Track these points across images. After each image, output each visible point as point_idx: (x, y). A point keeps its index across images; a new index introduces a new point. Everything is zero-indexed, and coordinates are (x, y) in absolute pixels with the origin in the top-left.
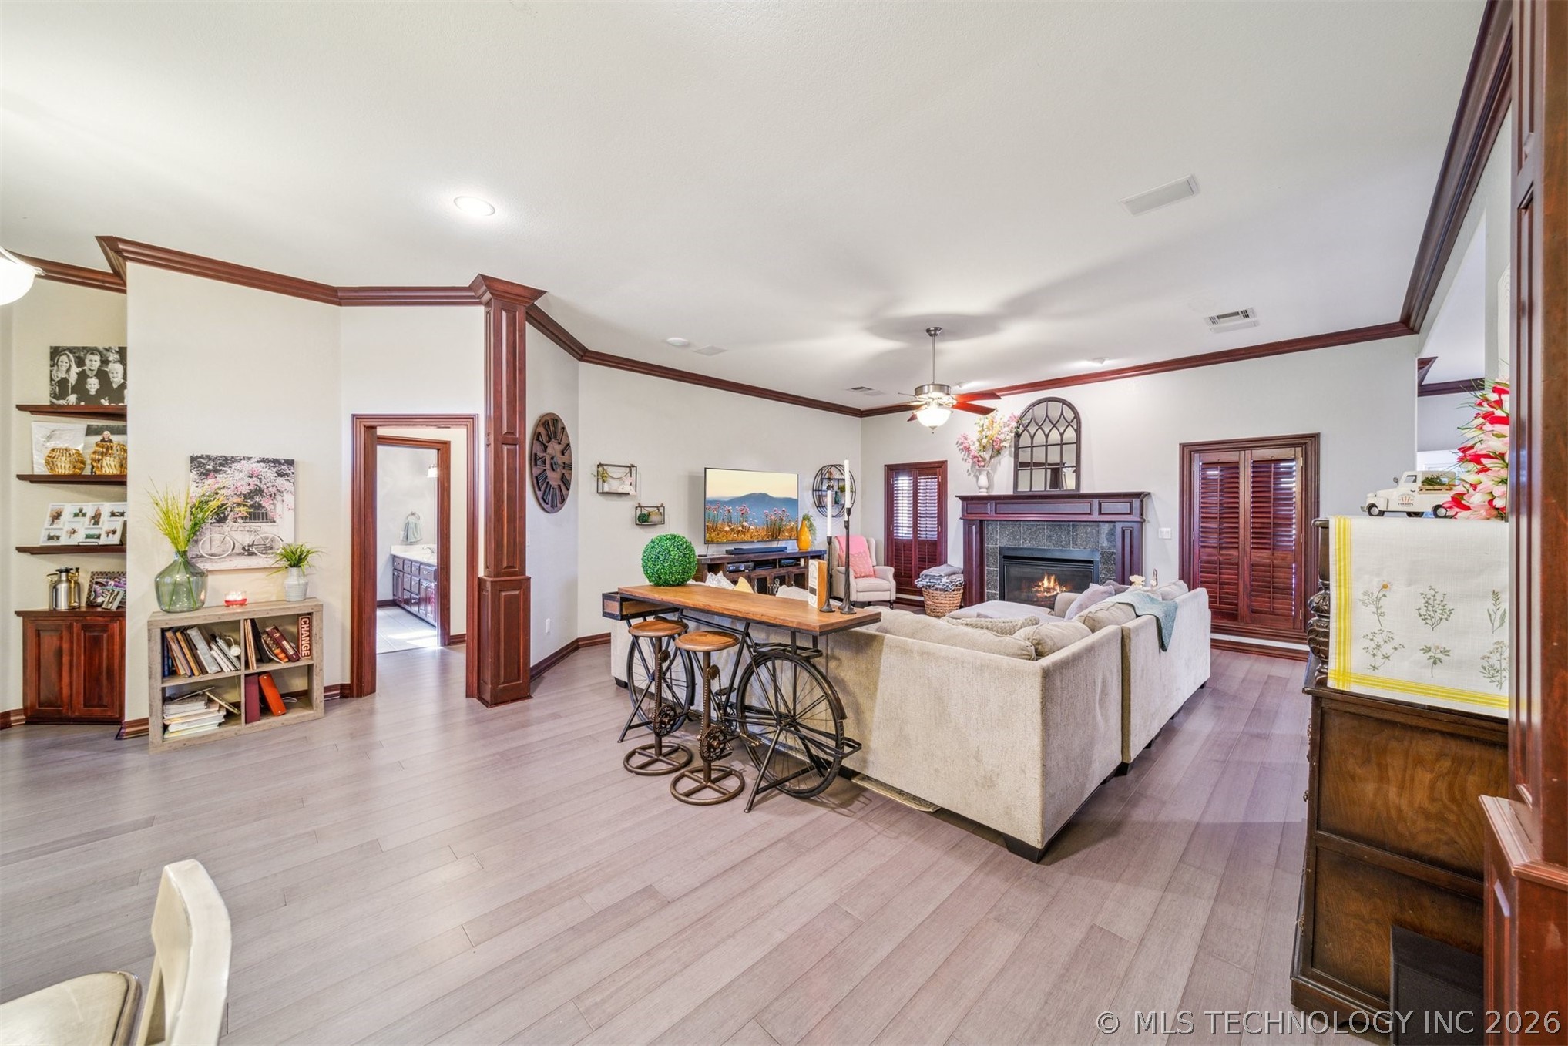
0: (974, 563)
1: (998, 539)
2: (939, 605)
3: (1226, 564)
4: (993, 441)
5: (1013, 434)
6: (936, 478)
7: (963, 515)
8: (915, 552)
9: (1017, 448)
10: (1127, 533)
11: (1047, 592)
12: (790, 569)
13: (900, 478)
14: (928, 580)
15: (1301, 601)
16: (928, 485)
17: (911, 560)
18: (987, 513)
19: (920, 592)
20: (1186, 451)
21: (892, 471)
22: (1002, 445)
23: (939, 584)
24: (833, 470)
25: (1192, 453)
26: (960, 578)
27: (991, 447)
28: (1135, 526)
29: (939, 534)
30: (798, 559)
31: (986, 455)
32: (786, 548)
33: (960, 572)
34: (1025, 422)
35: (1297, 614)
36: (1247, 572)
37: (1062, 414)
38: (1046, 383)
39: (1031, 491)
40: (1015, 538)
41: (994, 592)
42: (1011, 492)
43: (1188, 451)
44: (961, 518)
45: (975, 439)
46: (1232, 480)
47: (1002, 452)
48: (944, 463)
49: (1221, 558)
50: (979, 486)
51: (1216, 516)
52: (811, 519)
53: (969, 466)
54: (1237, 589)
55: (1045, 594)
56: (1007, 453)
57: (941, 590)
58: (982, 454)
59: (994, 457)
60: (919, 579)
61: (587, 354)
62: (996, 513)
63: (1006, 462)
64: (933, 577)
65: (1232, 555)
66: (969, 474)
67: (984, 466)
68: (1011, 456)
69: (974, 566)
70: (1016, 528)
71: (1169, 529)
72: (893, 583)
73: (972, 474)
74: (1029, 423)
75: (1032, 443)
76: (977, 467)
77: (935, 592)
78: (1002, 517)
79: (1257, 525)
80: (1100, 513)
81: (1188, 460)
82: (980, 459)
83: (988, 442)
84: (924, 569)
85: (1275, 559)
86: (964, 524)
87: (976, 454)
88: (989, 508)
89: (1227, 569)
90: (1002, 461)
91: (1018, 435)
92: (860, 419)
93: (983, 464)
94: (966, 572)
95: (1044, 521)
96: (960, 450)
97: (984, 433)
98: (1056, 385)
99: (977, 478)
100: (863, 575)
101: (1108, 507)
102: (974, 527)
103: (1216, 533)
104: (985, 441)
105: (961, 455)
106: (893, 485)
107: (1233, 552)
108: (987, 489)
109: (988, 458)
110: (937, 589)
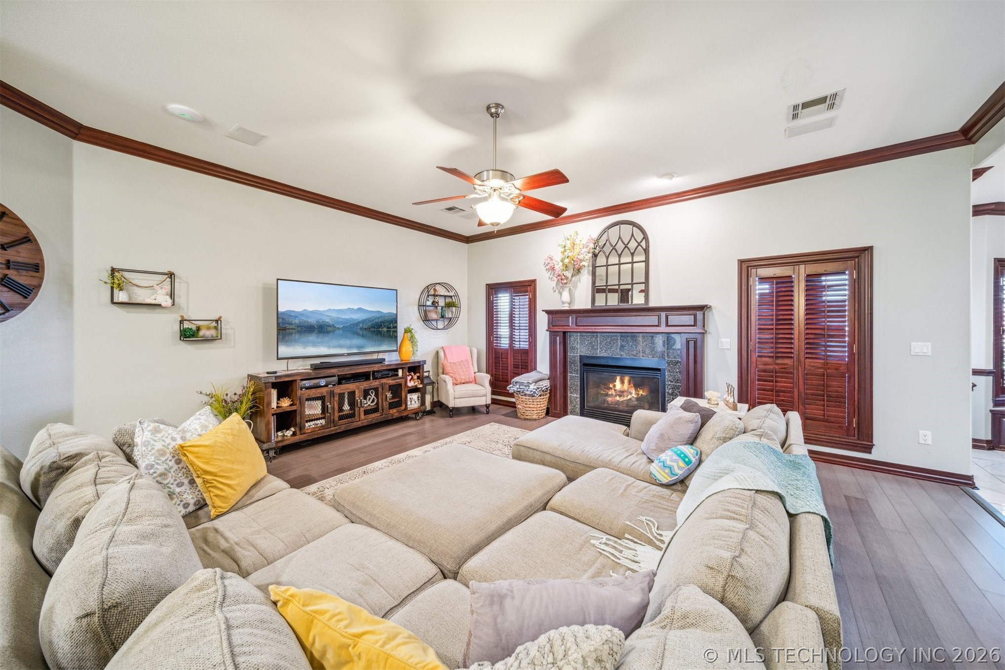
0: (558, 370)
1: (579, 348)
2: (527, 409)
3: (780, 373)
4: (574, 261)
5: (591, 255)
6: (527, 295)
7: (549, 327)
8: (511, 358)
9: (594, 267)
10: (692, 344)
11: (620, 396)
12: (384, 381)
13: (499, 295)
14: (518, 387)
15: (854, 408)
16: (523, 301)
17: (508, 367)
18: (569, 326)
19: (511, 395)
20: (744, 266)
21: (493, 289)
22: (581, 264)
23: (527, 391)
24: (438, 287)
25: (749, 268)
26: (546, 384)
27: (573, 266)
28: (699, 337)
29: (530, 343)
30: (396, 370)
31: (568, 274)
32: (384, 360)
33: (547, 377)
34: (601, 243)
35: (850, 422)
36: (801, 381)
37: (633, 235)
38: (619, 207)
39: (606, 305)
40: (593, 347)
41: (575, 395)
42: (589, 307)
43: (746, 267)
44: (547, 330)
45: (559, 260)
46: (787, 293)
47: (582, 271)
48: (534, 281)
49: (776, 367)
50: (560, 301)
51: (771, 327)
52: (413, 331)
53: (554, 284)
54: (793, 398)
55: (618, 398)
56: (586, 271)
57: (529, 395)
58: (565, 273)
59: (575, 275)
60: (511, 386)
61: (82, 131)
62: (576, 326)
63: (585, 279)
64: (522, 384)
65: (787, 364)
66: (555, 291)
67: (566, 284)
68: (589, 274)
69: (558, 373)
70: (594, 339)
71: (729, 340)
72: (489, 389)
73: (557, 291)
74: (605, 244)
75: (607, 262)
76: (561, 285)
77: (524, 397)
78: (581, 329)
79: (811, 336)
80: (667, 325)
81: (746, 275)
82: (563, 277)
83: (570, 262)
84: (518, 374)
85: (829, 369)
86: (550, 336)
87: (560, 273)
88: (571, 320)
89: (782, 377)
90: (582, 279)
91: (595, 255)
92: (467, 245)
93: (565, 281)
94: (552, 378)
95: (618, 332)
96: (546, 269)
97: (566, 253)
98: (628, 209)
99: (561, 294)
100: (463, 381)
101: (674, 319)
102: (558, 338)
103: (772, 343)
104: (567, 261)
105: (548, 275)
106: (493, 301)
107: (788, 361)
108: (569, 304)
109: (570, 277)
110: (525, 395)
